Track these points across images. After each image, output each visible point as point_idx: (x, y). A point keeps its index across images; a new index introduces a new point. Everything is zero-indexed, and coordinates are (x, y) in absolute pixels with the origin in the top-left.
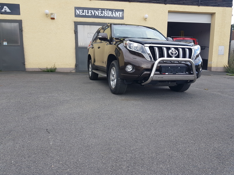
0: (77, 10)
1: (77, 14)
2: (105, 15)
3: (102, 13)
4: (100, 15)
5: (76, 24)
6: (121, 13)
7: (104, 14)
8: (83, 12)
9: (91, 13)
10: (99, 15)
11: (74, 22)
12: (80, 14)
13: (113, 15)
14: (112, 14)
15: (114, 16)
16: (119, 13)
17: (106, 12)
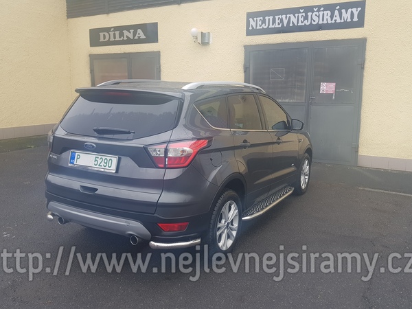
0: (251, 19)
1: (251, 28)
2: (313, 23)
3: (306, 18)
4: (302, 22)
6: (356, 11)
7: (312, 19)
8: (264, 22)
9: (282, 20)
10: (300, 24)
11: (245, 46)
12: (256, 26)
13: (334, 18)
14: (332, 17)
15: (335, 20)
16: (352, 11)
17: (317, 13)
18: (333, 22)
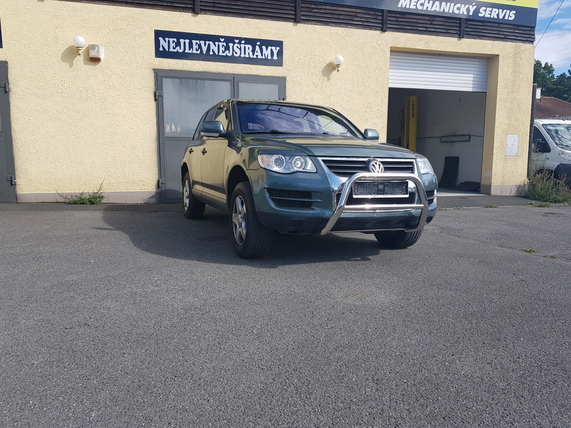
0: (161, 39)
1: (161, 49)
2: (235, 54)
3: (227, 48)
5: (159, 75)
6: (275, 50)
7: (233, 50)
8: (178, 44)
9: (200, 46)
10: (221, 53)
11: (154, 70)
12: (169, 48)
13: (256, 54)
14: (253, 51)
16: (271, 50)
17: (238, 45)
18: (255, 57)
